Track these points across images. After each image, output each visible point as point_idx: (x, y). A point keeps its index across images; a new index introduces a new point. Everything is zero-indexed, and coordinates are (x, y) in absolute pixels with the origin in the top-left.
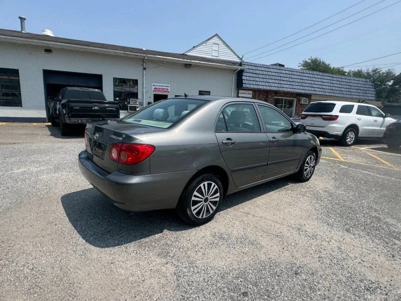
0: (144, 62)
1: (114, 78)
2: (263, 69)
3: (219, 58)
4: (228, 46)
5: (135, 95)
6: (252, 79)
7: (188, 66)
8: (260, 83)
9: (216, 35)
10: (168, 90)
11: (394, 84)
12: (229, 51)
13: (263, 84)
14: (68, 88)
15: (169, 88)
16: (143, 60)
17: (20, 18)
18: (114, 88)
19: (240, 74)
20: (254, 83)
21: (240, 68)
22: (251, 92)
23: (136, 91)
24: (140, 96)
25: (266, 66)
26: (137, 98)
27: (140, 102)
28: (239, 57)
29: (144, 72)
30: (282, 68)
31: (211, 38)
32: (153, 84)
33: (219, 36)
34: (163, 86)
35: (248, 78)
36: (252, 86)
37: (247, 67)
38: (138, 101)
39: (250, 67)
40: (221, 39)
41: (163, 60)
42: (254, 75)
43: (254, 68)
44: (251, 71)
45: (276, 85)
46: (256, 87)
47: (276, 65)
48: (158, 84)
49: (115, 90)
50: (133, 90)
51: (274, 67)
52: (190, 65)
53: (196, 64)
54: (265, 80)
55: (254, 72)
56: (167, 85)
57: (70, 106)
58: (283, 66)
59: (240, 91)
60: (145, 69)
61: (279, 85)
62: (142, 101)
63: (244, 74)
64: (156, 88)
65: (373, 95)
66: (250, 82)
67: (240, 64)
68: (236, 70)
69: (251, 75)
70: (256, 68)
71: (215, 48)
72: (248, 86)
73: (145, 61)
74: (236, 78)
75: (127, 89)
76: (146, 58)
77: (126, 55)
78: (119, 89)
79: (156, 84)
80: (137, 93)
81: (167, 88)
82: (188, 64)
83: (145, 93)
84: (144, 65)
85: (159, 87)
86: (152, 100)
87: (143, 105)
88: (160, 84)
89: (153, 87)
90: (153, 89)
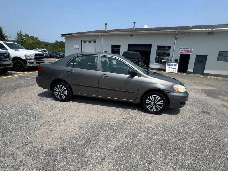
0: (176, 35)
1: (158, 46)
5: (168, 55)
10: (191, 51)
15: (192, 50)
17: (134, 23)
18: (157, 51)
23: (169, 53)
24: (171, 55)
26: (169, 57)
29: (176, 41)
32: (180, 48)
34: (187, 49)
41: (190, 32)
48: (184, 48)
49: (158, 52)
50: (168, 52)
52: (213, 32)
56: (190, 48)
60: (176, 39)
62: (171, 58)
64: (182, 50)
75: (164, 51)
76: (176, 32)
78: (159, 52)
80: (170, 53)
81: (190, 50)
82: (211, 32)
83: (174, 53)
84: (176, 36)
85: (185, 50)
86: (178, 58)
87: (172, 61)
88: (185, 48)
89: (180, 50)
90: (180, 51)
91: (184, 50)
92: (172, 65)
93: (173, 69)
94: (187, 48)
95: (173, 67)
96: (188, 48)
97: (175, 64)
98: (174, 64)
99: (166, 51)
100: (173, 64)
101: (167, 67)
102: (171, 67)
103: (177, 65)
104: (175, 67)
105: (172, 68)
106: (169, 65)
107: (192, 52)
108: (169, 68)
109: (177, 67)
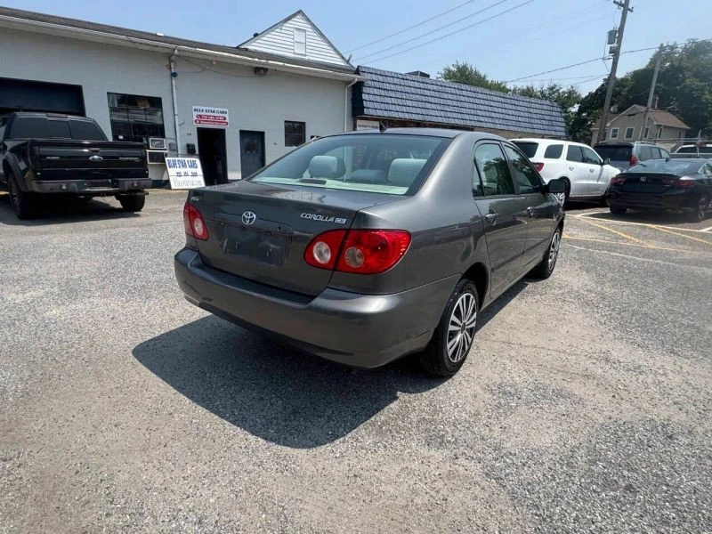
0: (170, 61)
1: (109, 93)
2: (396, 81)
3: (307, 58)
4: (322, 35)
5: (159, 131)
6: (378, 99)
7: (259, 71)
8: (393, 108)
9: (300, 12)
10: (225, 119)
11: (581, 111)
12: (325, 45)
13: (398, 108)
14: (18, 113)
15: (227, 116)
16: (169, 57)
18: (111, 115)
19: (357, 90)
20: (383, 106)
21: (357, 78)
22: (377, 124)
23: (160, 122)
24: (168, 132)
25: (400, 76)
26: (163, 135)
27: (170, 145)
28: (343, 58)
29: (173, 81)
30: (427, 80)
31: (289, 18)
32: (194, 107)
33: (304, 15)
34: (214, 112)
35: (372, 98)
36: (380, 113)
37: (369, 76)
38: (166, 142)
39: (374, 77)
40: (308, 20)
41: (210, 58)
42: (383, 93)
43: (381, 78)
44: (377, 84)
45: (419, 111)
46: (386, 114)
47: (416, 73)
48: (205, 108)
49: (114, 118)
50: (156, 120)
51: (414, 77)
52: (266, 70)
53: (278, 69)
54: (400, 102)
55: (381, 85)
56: (222, 110)
57: (37, 153)
58: (428, 76)
59: (359, 122)
60: (174, 75)
61: (424, 111)
62: (174, 142)
63: (365, 90)
64: (200, 116)
65: (563, 129)
66: (377, 105)
67: (357, 72)
68: (350, 82)
69: (376, 91)
70: (385, 79)
71: (299, 37)
72: (372, 112)
73: (173, 58)
74: (350, 97)
75: (139, 116)
76: (176, 52)
77: (132, 45)
78: (121, 117)
79: (201, 108)
80: (163, 125)
81: (222, 115)
82: (262, 68)
83: (180, 125)
84: (172, 66)
85: (207, 114)
86: (194, 140)
87: (176, 150)
88: (207, 108)
89: (195, 114)
90: (195, 118)
91: (204, 113)
92: (184, 166)
93: (189, 178)
94: (213, 109)
95: (190, 171)
96: (216, 109)
97: (192, 159)
98: (189, 159)
99: (148, 117)
100: (186, 159)
101: (172, 172)
102: (182, 170)
103: (198, 162)
104: (193, 170)
105: (186, 174)
106: (174, 166)
107: (227, 121)
108: (179, 175)
109: (199, 171)
